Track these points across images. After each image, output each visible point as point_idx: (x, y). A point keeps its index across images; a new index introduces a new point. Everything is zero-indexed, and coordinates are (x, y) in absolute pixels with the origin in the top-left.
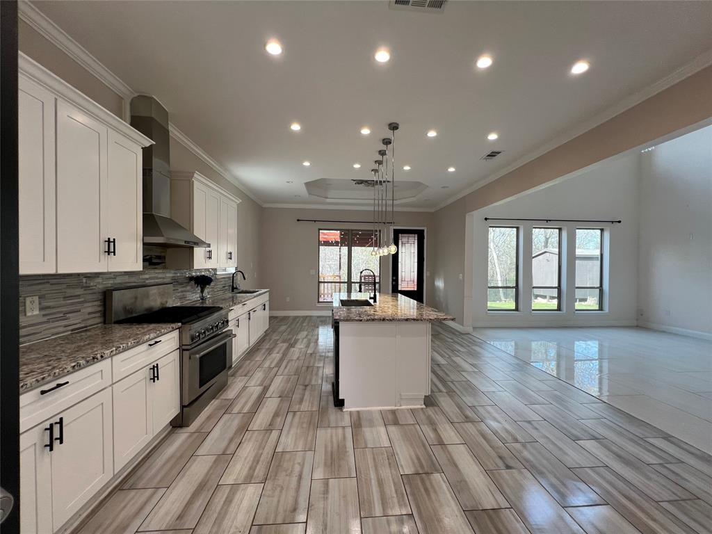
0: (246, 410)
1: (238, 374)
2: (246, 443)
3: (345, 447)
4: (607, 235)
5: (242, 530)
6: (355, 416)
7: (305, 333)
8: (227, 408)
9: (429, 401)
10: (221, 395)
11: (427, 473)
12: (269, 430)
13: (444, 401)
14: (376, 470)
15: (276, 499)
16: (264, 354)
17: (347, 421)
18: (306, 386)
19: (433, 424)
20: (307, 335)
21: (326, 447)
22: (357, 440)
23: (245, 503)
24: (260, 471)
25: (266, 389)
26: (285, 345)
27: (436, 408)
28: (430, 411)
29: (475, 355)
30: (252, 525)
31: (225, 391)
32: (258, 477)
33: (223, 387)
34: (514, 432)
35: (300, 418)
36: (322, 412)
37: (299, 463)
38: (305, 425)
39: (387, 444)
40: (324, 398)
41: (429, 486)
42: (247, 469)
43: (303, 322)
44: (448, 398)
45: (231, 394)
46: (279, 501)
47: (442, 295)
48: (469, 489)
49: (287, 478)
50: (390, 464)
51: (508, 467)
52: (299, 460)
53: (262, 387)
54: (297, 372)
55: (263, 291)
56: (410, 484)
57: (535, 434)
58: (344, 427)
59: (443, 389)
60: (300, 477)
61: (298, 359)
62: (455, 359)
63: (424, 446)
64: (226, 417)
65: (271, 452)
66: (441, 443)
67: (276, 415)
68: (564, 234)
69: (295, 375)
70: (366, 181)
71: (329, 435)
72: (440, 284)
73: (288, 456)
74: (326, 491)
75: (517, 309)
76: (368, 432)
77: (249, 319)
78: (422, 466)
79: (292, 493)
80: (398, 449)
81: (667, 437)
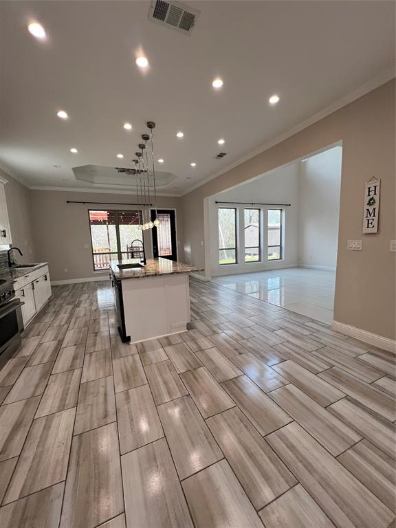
0: (46, 360)
1: (31, 334)
2: (52, 384)
3: (136, 367)
4: (284, 213)
5: (65, 442)
6: (140, 346)
7: (87, 295)
8: (27, 363)
9: (190, 327)
10: (17, 355)
11: (195, 369)
12: (71, 369)
13: (200, 325)
14: (161, 375)
15: (89, 415)
16: (51, 316)
17: (134, 351)
18: (97, 333)
19: (193, 340)
20: (89, 297)
21: (122, 371)
22: (144, 361)
23: (63, 425)
24: (70, 399)
25: (60, 342)
26: (70, 307)
27: (195, 330)
28: (191, 332)
29: (214, 294)
30: (73, 436)
31: (20, 350)
32: (69, 404)
33: (18, 348)
34: (241, 334)
35: (96, 356)
36: (114, 349)
37: (102, 387)
38: (101, 360)
39: (166, 358)
40: (113, 340)
41: (197, 376)
42: (58, 402)
43: (82, 288)
44: (202, 323)
45: (26, 352)
46: (92, 415)
47: (190, 257)
48: (221, 371)
49: (95, 398)
50: (170, 370)
51: (240, 354)
52: (102, 384)
53: (57, 342)
54: (86, 325)
55: (42, 264)
56: (185, 378)
57: (252, 332)
58: (133, 355)
59: (197, 318)
60: (106, 395)
61: (85, 315)
62: (202, 298)
63: (190, 354)
64: (27, 369)
65: (77, 385)
66: (201, 350)
67: (75, 358)
68: (262, 212)
69: (85, 327)
70: (128, 170)
71: (122, 362)
72: (188, 249)
73: (92, 384)
74: (128, 397)
75: (236, 263)
76: (150, 354)
77: (33, 288)
78: (191, 366)
79: (101, 407)
80: (173, 360)
81: (313, 321)
